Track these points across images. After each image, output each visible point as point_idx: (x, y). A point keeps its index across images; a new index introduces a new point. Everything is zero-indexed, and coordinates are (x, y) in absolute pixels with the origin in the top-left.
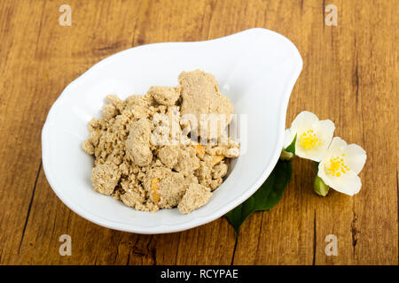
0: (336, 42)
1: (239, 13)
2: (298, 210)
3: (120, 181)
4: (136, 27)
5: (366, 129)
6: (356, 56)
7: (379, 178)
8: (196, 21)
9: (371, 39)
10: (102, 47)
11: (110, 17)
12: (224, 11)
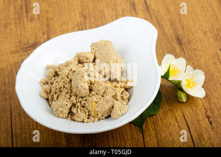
0: (161, 25)
1: (101, 18)
2: (172, 112)
3: (71, 108)
4: (43, 34)
5: (195, 65)
6: (175, 30)
7: (212, 88)
8: (78, 26)
9: (180, 21)
10: (27, 46)
11: (26, 31)
12: (92, 19)
